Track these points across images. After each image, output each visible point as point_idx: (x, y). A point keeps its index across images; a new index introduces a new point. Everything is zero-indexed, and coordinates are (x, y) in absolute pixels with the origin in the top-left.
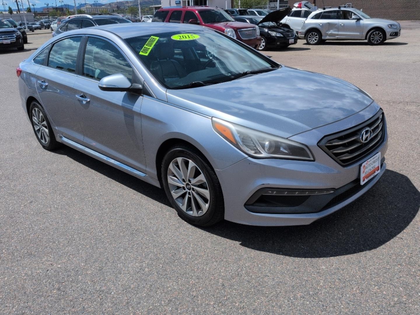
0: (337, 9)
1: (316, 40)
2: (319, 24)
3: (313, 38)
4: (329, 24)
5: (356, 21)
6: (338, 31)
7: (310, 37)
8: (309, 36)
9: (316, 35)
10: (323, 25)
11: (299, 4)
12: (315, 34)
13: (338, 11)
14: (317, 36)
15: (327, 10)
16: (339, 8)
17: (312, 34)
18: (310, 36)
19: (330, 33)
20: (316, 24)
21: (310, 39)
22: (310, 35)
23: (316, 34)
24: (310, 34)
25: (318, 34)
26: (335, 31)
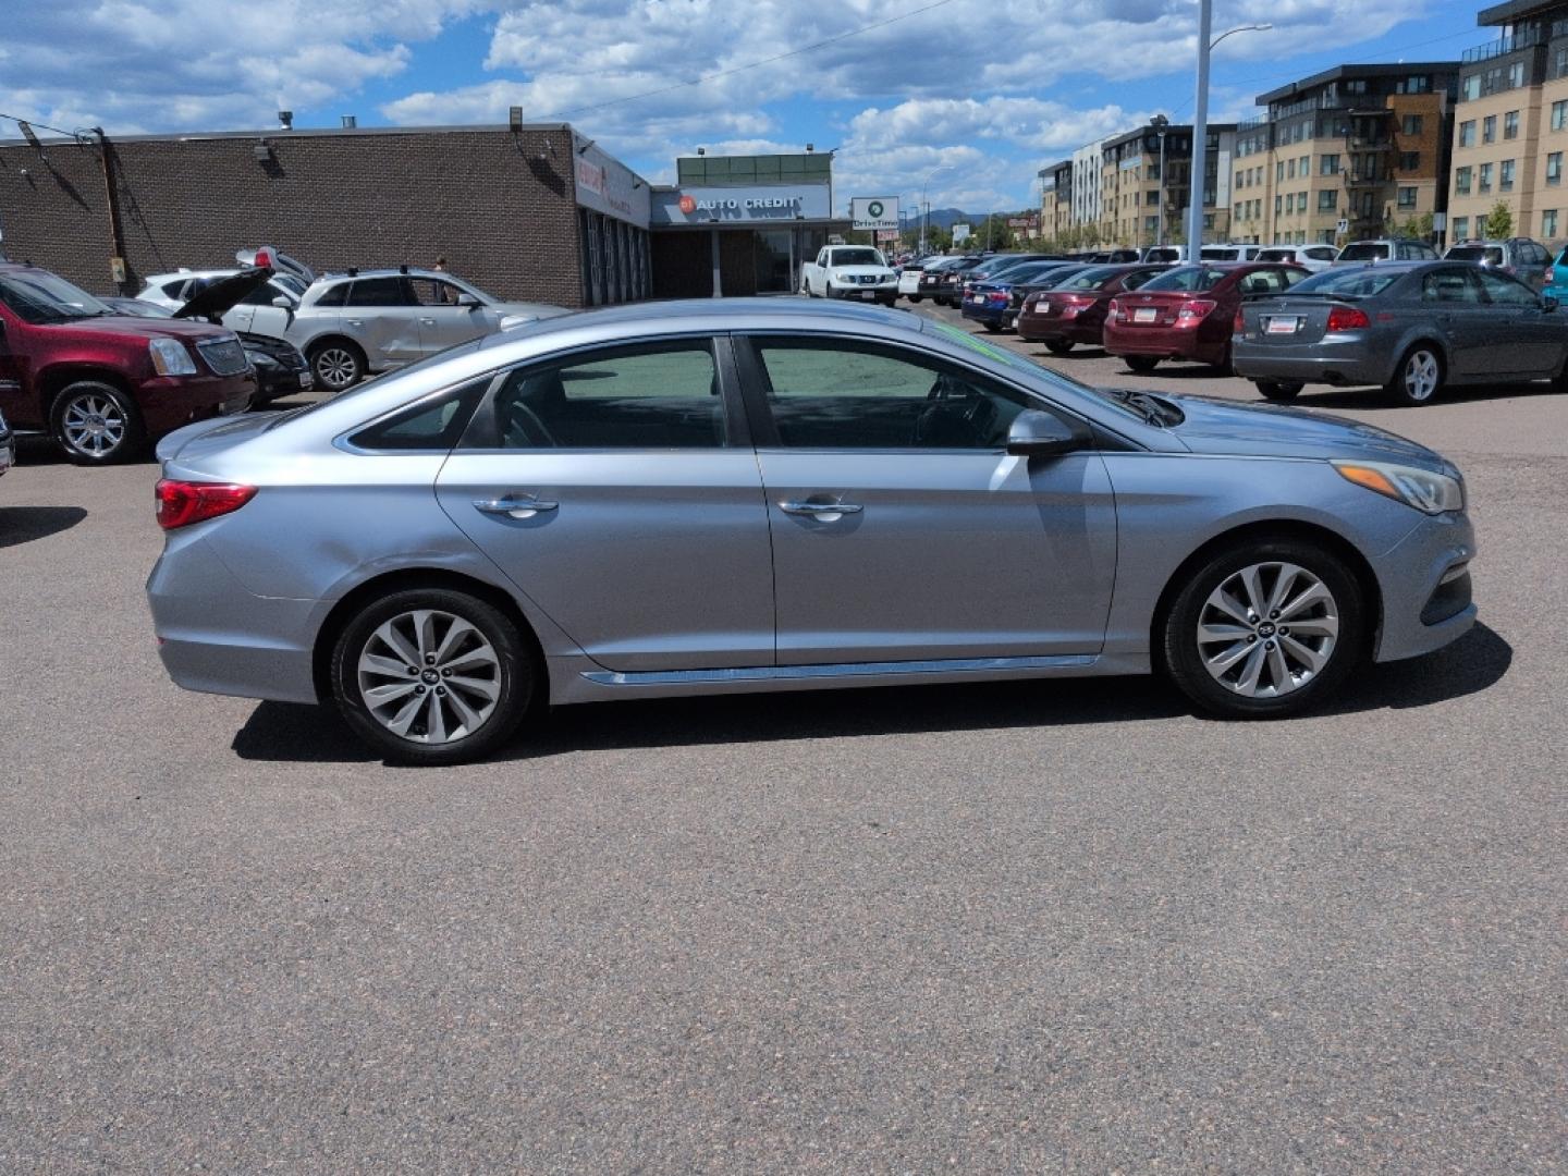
0: (398, 274)
1: (348, 374)
2: (351, 323)
3: (337, 368)
4: (382, 320)
5: (470, 311)
6: (421, 343)
7: (323, 367)
8: (321, 362)
9: (346, 359)
10: (365, 325)
11: (257, 257)
12: (339, 355)
13: (401, 278)
14: (352, 362)
15: (362, 277)
16: (404, 269)
17: (331, 355)
18: (325, 363)
19: (392, 349)
20: (339, 321)
21: (327, 370)
22: (325, 360)
23: (344, 354)
24: (325, 355)
25: (352, 355)
26: (409, 343)
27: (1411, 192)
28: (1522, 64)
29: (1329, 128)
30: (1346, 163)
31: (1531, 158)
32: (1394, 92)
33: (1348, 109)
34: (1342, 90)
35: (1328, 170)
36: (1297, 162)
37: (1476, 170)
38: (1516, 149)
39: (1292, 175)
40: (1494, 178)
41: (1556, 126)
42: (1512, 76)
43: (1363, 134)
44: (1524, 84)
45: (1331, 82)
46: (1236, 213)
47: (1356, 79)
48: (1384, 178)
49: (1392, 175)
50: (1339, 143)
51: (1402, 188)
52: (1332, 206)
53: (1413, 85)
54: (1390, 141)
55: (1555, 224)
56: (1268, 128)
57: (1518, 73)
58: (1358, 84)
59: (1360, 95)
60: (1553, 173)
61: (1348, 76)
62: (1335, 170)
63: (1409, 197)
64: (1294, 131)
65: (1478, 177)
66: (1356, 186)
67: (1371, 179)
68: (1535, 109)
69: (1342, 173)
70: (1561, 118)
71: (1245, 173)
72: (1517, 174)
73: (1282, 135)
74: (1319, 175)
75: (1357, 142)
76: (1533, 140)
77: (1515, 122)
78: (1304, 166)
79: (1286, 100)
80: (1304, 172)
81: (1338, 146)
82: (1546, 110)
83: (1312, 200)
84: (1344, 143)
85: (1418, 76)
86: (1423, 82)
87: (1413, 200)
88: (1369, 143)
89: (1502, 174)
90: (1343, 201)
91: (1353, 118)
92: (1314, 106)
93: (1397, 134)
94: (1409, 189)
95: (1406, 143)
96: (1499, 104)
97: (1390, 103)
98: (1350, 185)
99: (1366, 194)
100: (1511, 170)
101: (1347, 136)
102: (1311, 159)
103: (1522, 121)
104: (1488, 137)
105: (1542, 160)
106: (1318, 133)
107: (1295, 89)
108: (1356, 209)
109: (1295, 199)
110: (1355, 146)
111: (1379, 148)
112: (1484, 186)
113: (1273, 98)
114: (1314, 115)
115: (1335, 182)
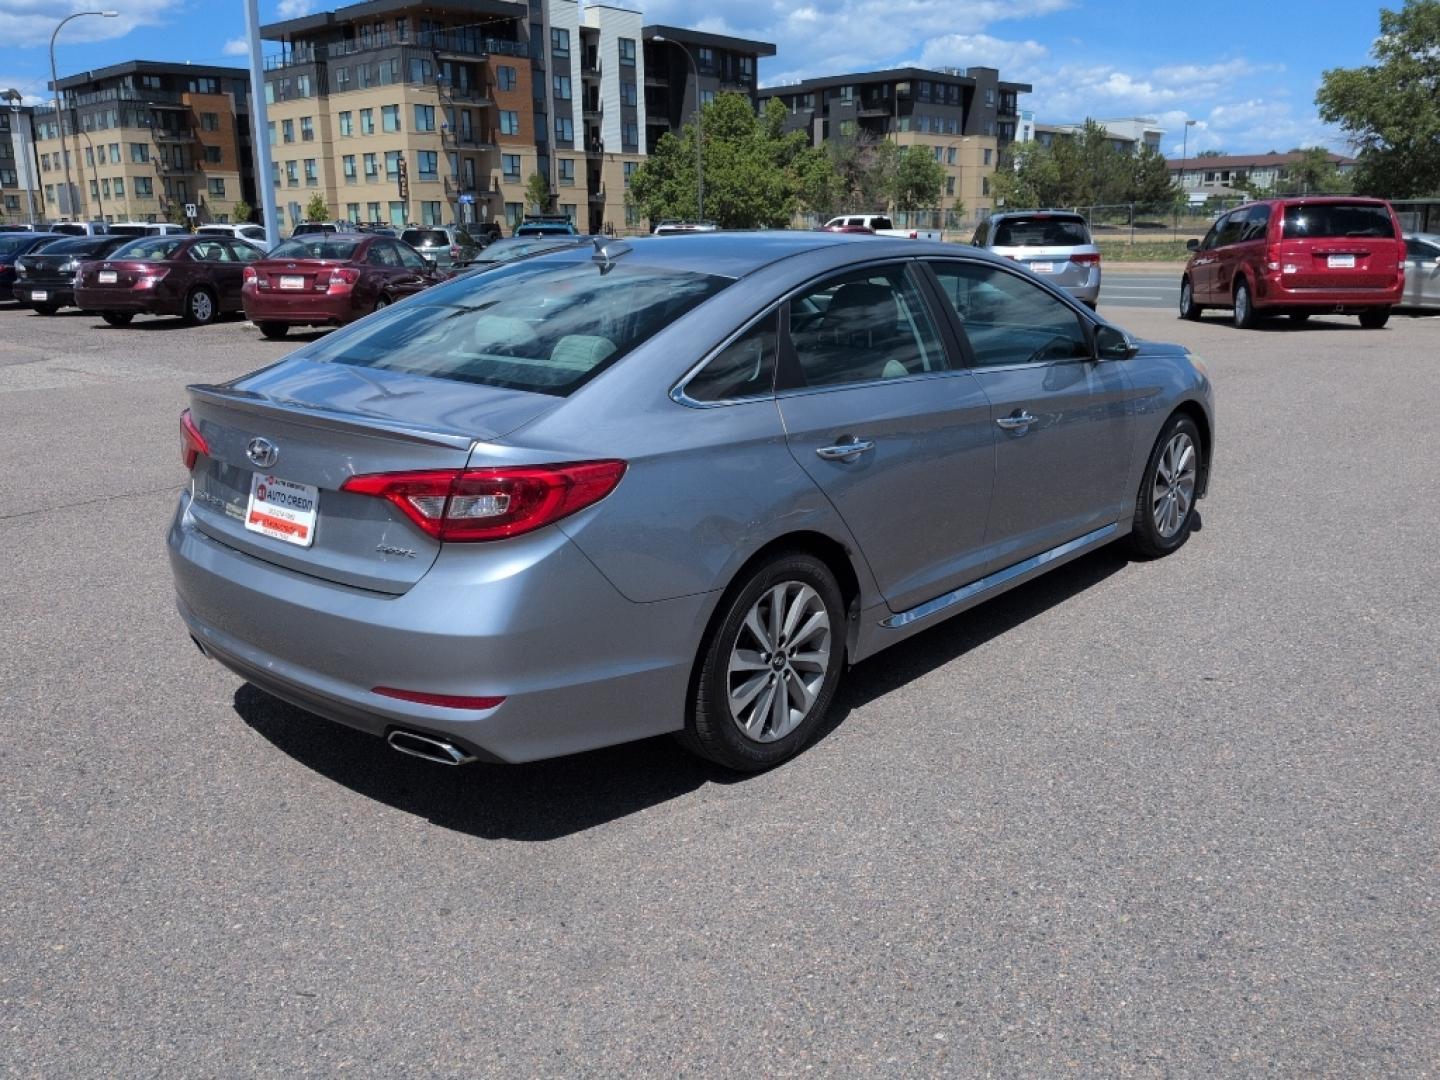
27: (218, 182)
28: (307, 77)
29: (133, 119)
30: (154, 152)
31: (329, 159)
32: (187, 90)
33: (148, 102)
34: (138, 83)
35: (138, 158)
36: (106, 148)
37: (282, 166)
38: (314, 150)
39: (103, 160)
40: (300, 173)
41: (345, 132)
42: (300, 87)
43: (166, 126)
44: (312, 95)
45: (127, 75)
46: (48, 195)
47: (150, 75)
48: (192, 168)
49: (198, 165)
50: (146, 133)
51: (210, 179)
52: (150, 193)
53: (203, 85)
54: (192, 135)
55: (359, 215)
56: (69, 113)
57: (305, 84)
58: (152, 79)
59: (156, 90)
60: (349, 172)
61: (141, 72)
62: (145, 159)
63: (218, 188)
64: (98, 118)
65: (285, 171)
66: (168, 175)
67: (181, 169)
68: (325, 117)
69: (153, 162)
70: (348, 126)
71: (51, 157)
72: (319, 171)
73: (85, 122)
74: (131, 162)
75: (162, 134)
76: (328, 143)
77: (310, 126)
78: (114, 152)
79: (84, 87)
80: (116, 159)
81: (144, 136)
82: (335, 119)
83: (128, 186)
84: (150, 134)
85: (208, 78)
86: (212, 84)
87: (221, 190)
88: (173, 135)
89: (306, 171)
90: (158, 187)
91: (154, 111)
92: (115, 96)
93: (198, 130)
94: (217, 180)
95: (208, 138)
96: (293, 110)
97: (186, 100)
98: (162, 173)
99: (179, 182)
100: (313, 168)
101: (152, 127)
102: (120, 146)
103: (315, 125)
104: (288, 138)
105: (338, 163)
106: (123, 122)
107: (89, 78)
108: (171, 196)
109: (111, 185)
110: (161, 137)
111: (183, 141)
112: (292, 181)
113: (68, 84)
114: (116, 104)
115: (148, 170)
